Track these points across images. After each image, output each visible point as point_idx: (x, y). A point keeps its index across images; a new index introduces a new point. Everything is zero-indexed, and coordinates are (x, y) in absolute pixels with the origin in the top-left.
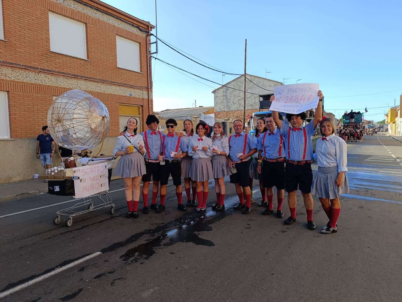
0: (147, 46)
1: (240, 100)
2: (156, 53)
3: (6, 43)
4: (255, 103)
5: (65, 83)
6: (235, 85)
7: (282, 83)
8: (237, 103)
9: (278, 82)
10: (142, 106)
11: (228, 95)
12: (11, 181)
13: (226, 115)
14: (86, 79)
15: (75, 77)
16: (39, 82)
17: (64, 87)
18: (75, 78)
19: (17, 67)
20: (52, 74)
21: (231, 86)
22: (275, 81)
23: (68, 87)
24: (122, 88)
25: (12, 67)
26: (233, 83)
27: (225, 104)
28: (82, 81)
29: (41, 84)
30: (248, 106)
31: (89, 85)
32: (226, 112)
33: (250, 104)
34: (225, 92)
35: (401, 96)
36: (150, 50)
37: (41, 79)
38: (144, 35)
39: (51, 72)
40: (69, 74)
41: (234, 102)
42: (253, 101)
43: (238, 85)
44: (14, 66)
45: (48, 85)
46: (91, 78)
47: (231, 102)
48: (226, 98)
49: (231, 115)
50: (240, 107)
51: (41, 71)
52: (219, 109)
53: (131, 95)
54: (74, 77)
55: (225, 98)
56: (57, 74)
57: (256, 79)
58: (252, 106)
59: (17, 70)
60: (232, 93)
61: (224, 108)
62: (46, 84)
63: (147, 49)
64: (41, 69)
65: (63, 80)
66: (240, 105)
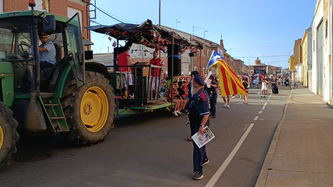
0: (87, 13)
2: (95, 18)
7: (191, 35)
9: (187, 34)
22: (185, 33)
32: (140, 59)
36: (90, 16)
38: (85, 5)
52: (134, 57)
63: (87, 15)
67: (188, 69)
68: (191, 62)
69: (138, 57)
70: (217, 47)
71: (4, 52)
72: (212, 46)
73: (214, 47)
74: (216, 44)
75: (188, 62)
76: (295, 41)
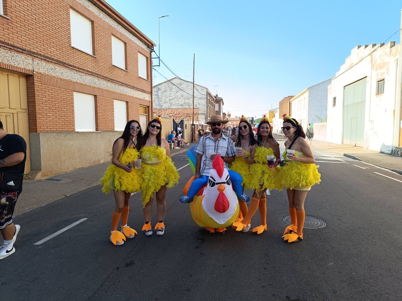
0: (151, 60)
1: (171, 100)
2: (159, 66)
3: (96, 59)
4: (185, 103)
5: (118, 89)
6: (166, 86)
7: (207, 88)
8: (169, 102)
9: (204, 87)
10: (148, 107)
11: (159, 94)
13: (158, 113)
14: (126, 86)
16: (108, 89)
19: (100, 77)
21: (163, 87)
22: (202, 86)
23: (119, 92)
24: (141, 93)
25: (98, 77)
26: (164, 84)
27: (157, 102)
28: (125, 88)
30: (179, 106)
31: (128, 91)
32: (158, 110)
33: (181, 104)
34: (157, 92)
35: (280, 102)
36: (152, 63)
37: (109, 86)
38: (148, 50)
39: (113, 81)
40: (120, 82)
41: (165, 101)
42: (183, 101)
43: (169, 86)
45: (111, 90)
46: (128, 85)
47: (163, 101)
48: (158, 97)
49: (163, 112)
50: (171, 106)
53: (144, 98)
54: (121, 84)
55: (156, 97)
57: (186, 83)
58: (182, 106)
59: (100, 79)
60: (163, 93)
61: (156, 106)
64: (109, 79)
65: (117, 86)
66: (171, 104)
67: (204, 120)
68: (207, 113)
69: (156, 107)
70: (220, 101)
71: (94, 96)
72: (217, 100)
73: (218, 101)
74: (220, 98)
75: (204, 113)
76: (285, 98)
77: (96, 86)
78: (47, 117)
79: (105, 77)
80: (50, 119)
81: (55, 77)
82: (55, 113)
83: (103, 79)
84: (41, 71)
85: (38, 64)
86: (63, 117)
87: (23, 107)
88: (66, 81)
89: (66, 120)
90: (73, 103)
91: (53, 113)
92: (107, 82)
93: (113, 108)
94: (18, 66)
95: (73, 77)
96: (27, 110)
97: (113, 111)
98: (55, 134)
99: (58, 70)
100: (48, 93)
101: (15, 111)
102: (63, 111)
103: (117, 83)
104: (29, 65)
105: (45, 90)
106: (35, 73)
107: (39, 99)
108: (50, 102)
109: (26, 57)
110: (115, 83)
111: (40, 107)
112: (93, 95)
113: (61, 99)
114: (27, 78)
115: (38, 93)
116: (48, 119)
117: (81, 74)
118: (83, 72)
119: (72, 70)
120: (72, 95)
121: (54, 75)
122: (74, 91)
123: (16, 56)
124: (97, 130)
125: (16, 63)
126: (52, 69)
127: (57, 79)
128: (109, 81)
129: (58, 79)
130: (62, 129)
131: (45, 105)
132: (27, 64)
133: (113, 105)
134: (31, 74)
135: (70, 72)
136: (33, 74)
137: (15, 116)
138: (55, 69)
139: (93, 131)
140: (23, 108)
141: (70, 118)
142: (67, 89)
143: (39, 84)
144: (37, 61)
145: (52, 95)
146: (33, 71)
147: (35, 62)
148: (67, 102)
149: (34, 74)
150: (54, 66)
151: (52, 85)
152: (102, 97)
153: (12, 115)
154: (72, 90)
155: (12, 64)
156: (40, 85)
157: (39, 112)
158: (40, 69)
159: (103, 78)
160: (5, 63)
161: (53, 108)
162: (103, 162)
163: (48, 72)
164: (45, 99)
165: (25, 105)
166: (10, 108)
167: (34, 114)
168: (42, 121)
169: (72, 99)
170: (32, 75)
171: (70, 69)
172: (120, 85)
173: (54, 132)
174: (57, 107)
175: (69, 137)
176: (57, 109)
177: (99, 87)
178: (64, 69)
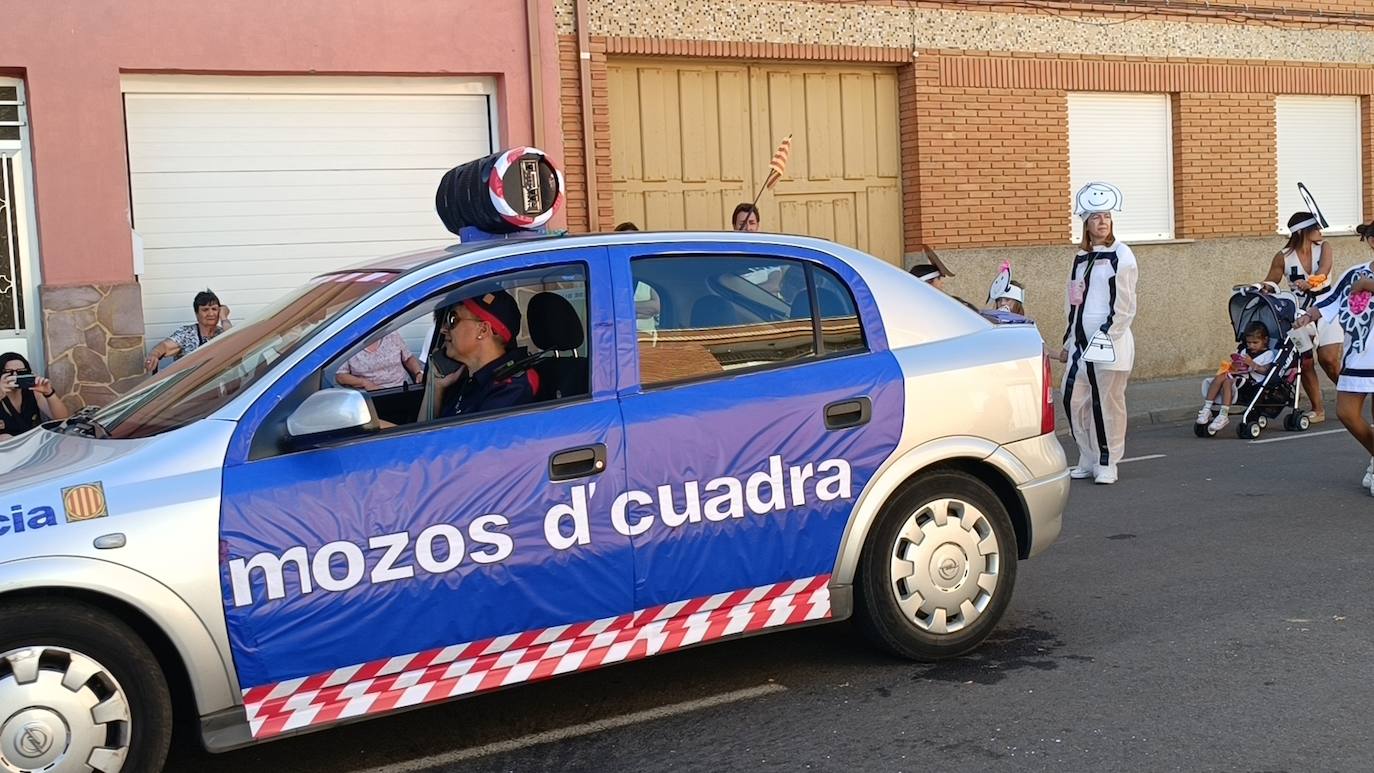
5: (1304, 46)
12: (1184, 371)
14: (1359, 24)
15: (1332, 20)
16: (1242, 54)
17: (1303, 60)
18: (1330, 23)
19: (1199, 12)
20: (1276, 20)
23: (1311, 60)
25: (1188, 15)
28: (1349, 33)
29: (1248, 58)
31: (1367, 43)
37: (1247, 42)
39: (1272, 16)
40: (1316, 14)
44: (1194, 12)
45: (1263, 58)
51: (1251, 15)
54: (1325, 20)
56: (1290, 18)
59: (1197, 23)
62: (1259, 58)
64: (1252, 10)
65: (1300, 33)
77: (1179, 55)
78: (957, 195)
79: (1227, 8)
80: (969, 202)
81: (991, 54)
82: (989, 179)
83: (1217, 16)
84: (941, 43)
85: (929, 22)
86: (1019, 193)
87: (884, 171)
88: (1037, 61)
89: (1031, 201)
90: (1063, 136)
91: (980, 179)
92: (1239, 27)
93: (1272, 136)
94: (864, 45)
95: (1065, 38)
96: (900, 179)
97: (1271, 149)
98: (983, 254)
99: (1003, 26)
100: (965, 113)
101: (859, 187)
102: (1019, 172)
103: (1296, 18)
104: (899, 32)
105: (952, 105)
106: (916, 54)
107: (930, 140)
108: (972, 143)
109: (888, 9)
110: (1284, 21)
111: (932, 165)
112: (1165, 92)
113: (1012, 128)
114: (899, 74)
115: (928, 120)
116: (960, 202)
117: (1102, 20)
118: (1114, 12)
119: (1062, 12)
120: (1062, 107)
121: (991, 46)
122: (1068, 90)
123: (859, 14)
124: (1179, 234)
125: (857, 36)
126: (979, 30)
127: (999, 60)
128: (1248, 18)
129: (1004, 60)
130: (1017, 234)
131: (952, 158)
132: (893, 30)
133: (1271, 123)
134: (905, 60)
135: (1053, 26)
136: (911, 60)
137: (861, 199)
138: (994, 25)
139: (1161, 238)
140: (886, 175)
141: (1050, 193)
142: (1038, 86)
143: (932, 90)
144: (927, 13)
145: (978, 119)
146: (911, 49)
147: (919, 21)
148: (1040, 136)
149: (914, 58)
150: (988, 15)
151: (978, 85)
152: (1205, 95)
153: (851, 197)
154: (1060, 87)
155: (846, 41)
156: (937, 90)
157: (932, 180)
158: (938, 38)
159: (1214, 13)
160: (826, 43)
161: (980, 165)
162: (1204, 367)
163: (965, 43)
164: (950, 135)
165: (890, 164)
166: (846, 177)
167: (915, 189)
168: (941, 210)
169: (1062, 121)
170: (909, 64)
171: (1053, 11)
172: (1318, 25)
173: (984, 246)
174: (999, 158)
175: (1041, 266)
176: (995, 165)
177: (1194, 56)
178: (1027, 17)
